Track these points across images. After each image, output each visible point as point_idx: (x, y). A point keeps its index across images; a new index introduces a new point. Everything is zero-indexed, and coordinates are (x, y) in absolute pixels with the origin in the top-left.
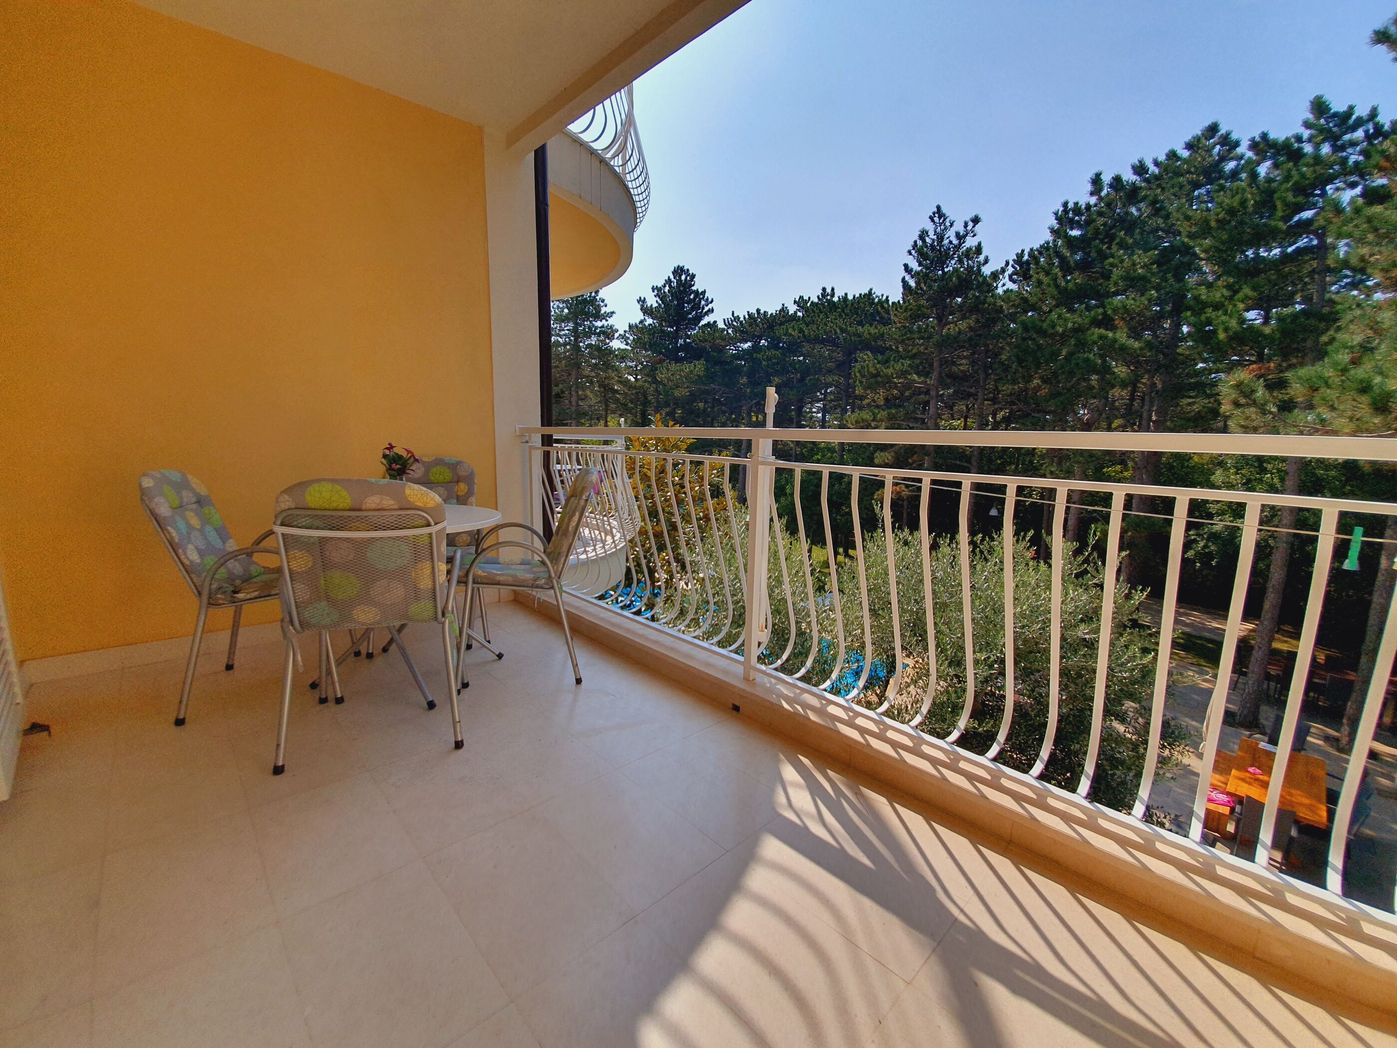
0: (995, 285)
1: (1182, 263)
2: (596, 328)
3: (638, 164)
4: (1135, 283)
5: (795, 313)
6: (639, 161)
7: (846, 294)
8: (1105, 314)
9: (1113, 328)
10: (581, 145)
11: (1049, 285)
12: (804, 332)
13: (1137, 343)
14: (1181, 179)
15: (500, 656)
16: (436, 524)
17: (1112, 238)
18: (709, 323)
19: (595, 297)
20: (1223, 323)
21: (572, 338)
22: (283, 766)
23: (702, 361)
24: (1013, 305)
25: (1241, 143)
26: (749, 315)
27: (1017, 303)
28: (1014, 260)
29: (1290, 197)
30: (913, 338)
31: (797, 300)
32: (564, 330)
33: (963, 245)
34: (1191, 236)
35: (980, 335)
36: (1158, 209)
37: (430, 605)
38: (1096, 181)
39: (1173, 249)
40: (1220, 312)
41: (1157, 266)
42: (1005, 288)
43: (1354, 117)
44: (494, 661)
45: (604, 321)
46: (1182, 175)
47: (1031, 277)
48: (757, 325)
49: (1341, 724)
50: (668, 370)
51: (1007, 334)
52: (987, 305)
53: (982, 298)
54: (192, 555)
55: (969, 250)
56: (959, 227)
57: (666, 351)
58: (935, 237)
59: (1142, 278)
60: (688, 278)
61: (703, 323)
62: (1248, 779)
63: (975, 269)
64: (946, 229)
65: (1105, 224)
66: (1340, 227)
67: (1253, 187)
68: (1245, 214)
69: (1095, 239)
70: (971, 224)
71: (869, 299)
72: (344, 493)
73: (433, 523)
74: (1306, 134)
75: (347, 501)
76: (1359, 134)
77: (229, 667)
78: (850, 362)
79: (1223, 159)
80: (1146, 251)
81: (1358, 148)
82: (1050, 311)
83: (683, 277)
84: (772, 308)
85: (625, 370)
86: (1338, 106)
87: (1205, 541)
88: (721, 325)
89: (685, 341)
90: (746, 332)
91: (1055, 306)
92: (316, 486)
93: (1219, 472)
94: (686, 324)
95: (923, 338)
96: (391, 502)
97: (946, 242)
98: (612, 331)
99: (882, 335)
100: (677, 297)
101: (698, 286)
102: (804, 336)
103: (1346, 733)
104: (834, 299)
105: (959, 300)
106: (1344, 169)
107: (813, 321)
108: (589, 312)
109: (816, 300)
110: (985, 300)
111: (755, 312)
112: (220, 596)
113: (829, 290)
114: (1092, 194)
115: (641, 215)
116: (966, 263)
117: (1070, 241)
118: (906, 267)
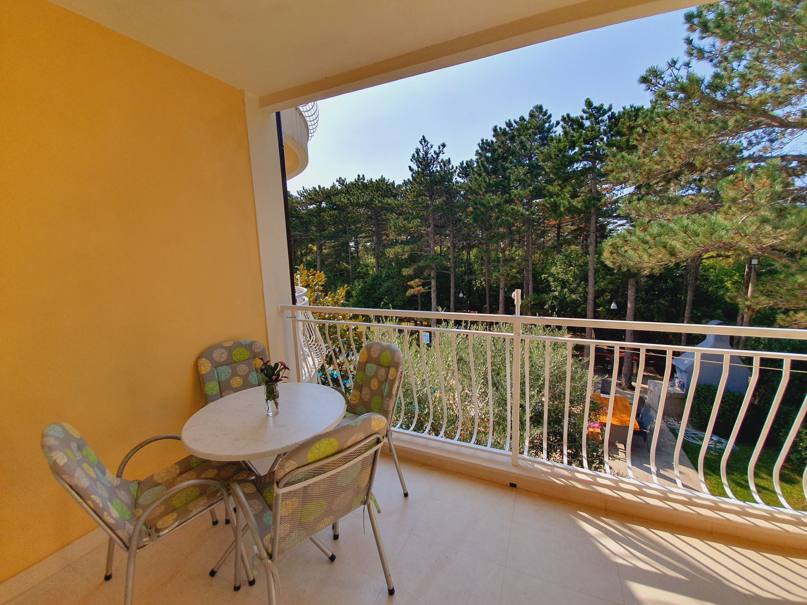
0: (452, 178)
5: (341, 188)
7: (371, 179)
8: (511, 197)
9: (516, 205)
11: (481, 181)
12: (351, 200)
13: (527, 212)
14: (530, 131)
26: (314, 189)
28: (459, 166)
31: (339, 180)
33: (439, 158)
38: (495, 130)
42: (456, 180)
43: (603, 109)
46: (529, 129)
47: (469, 175)
48: (319, 195)
52: (449, 189)
55: (443, 160)
56: (436, 148)
58: (424, 153)
63: (447, 171)
64: (429, 148)
65: (502, 152)
69: (498, 159)
70: (441, 147)
72: (335, 442)
74: (585, 116)
75: (336, 447)
76: (606, 117)
84: (328, 186)
86: (596, 104)
88: (296, 195)
90: (313, 199)
91: (486, 192)
95: (424, 207)
96: (362, 435)
97: (430, 156)
99: (402, 204)
104: (365, 182)
110: (449, 186)
111: (317, 187)
113: (361, 176)
114: (494, 136)
116: (443, 168)
117: (487, 158)
118: (410, 167)
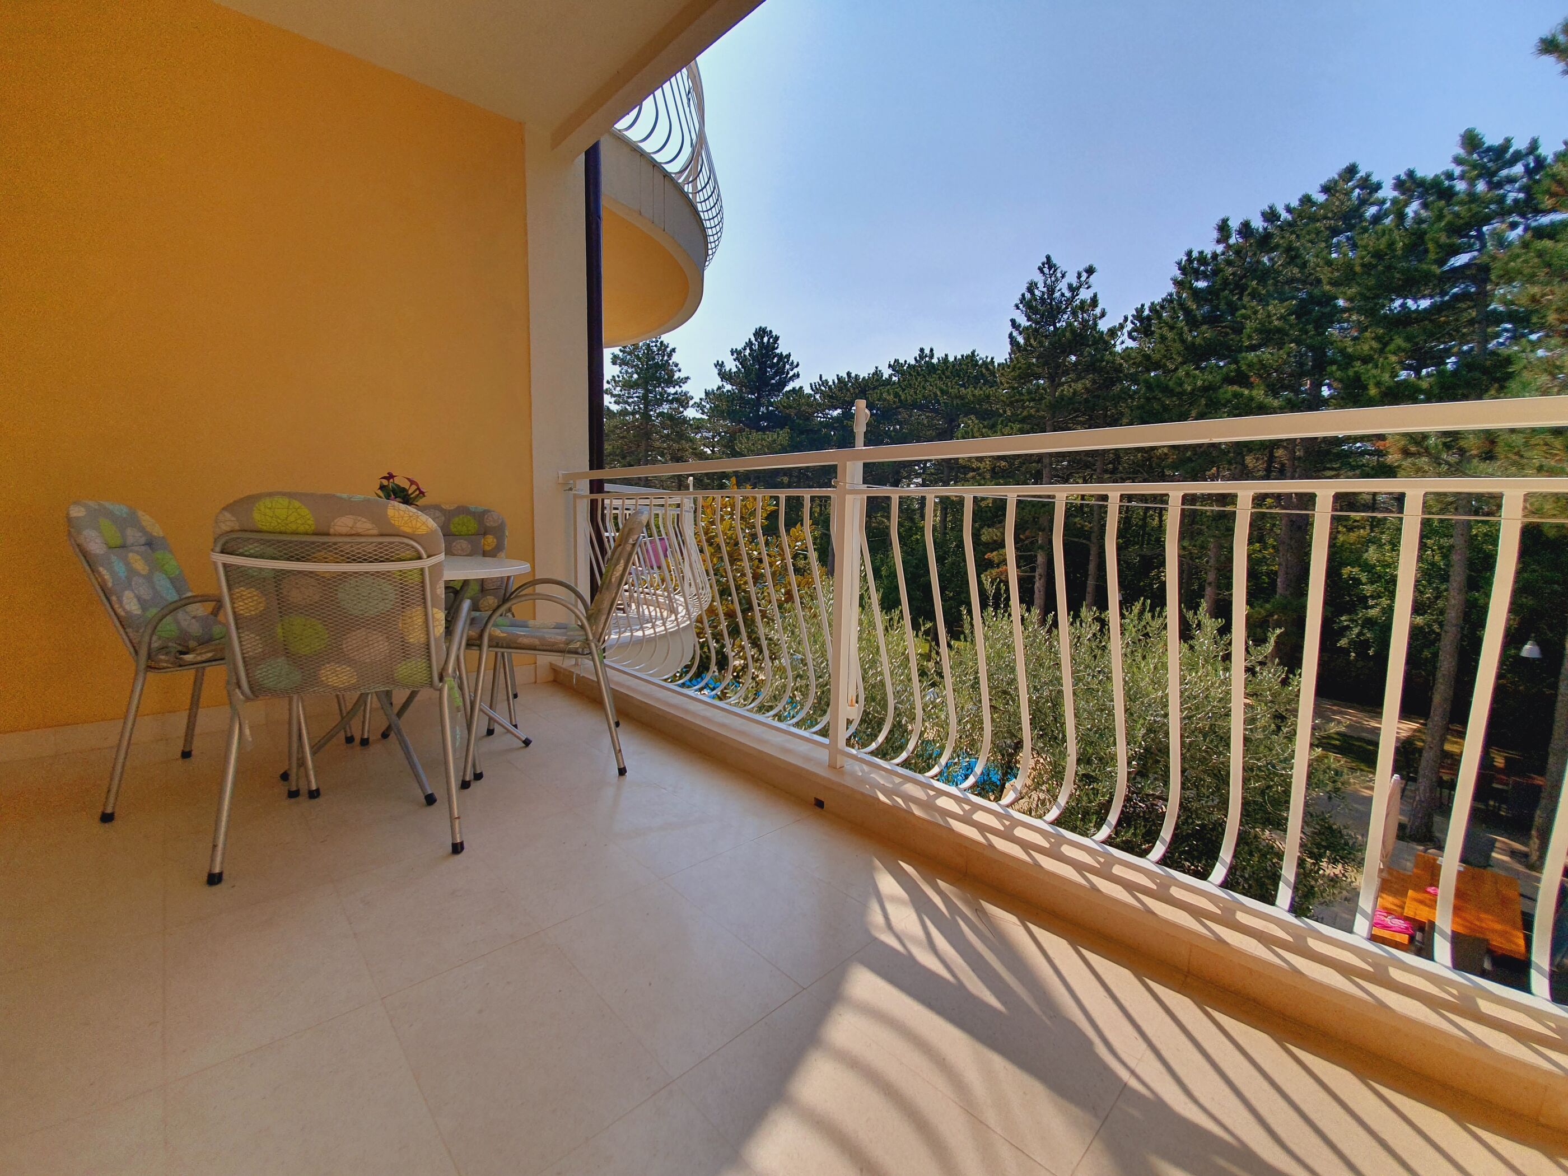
0: (1113, 342)
1: (1323, 314)
2: (669, 395)
3: (708, 182)
4: (1270, 336)
5: (890, 376)
6: (709, 179)
7: (946, 355)
8: (1238, 370)
9: (1250, 386)
10: (642, 155)
11: (1174, 341)
12: (900, 396)
13: (1276, 401)
14: (1318, 224)
15: (527, 743)
16: (429, 557)
17: (1242, 289)
18: (794, 388)
19: (667, 361)
20: (1375, 377)
21: (642, 406)
22: (220, 874)
23: (787, 429)
24: (1134, 363)
25: (1383, 185)
26: (838, 379)
27: (1138, 360)
28: (1133, 316)
29: (1443, 239)
30: (1023, 400)
31: (892, 363)
32: (632, 397)
33: (1077, 298)
34: (1334, 283)
35: (1098, 397)
36: (1293, 256)
37: (422, 664)
38: (1223, 228)
39: (1312, 299)
40: (1371, 365)
41: (1297, 318)
42: (1124, 346)
43: (1511, 150)
44: (521, 748)
45: (677, 387)
46: (1318, 220)
47: (1153, 333)
48: (848, 390)
49: (1530, 837)
50: (748, 438)
51: (1129, 395)
52: (1104, 363)
53: (1098, 356)
54: (131, 605)
55: (1083, 302)
56: (1071, 278)
57: (746, 420)
58: (1045, 290)
59: (1278, 330)
60: (771, 340)
61: (787, 388)
62: (1428, 902)
63: (1091, 323)
64: (1057, 280)
65: (1234, 274)
66: (1507, 263)
67: (1400, 229)
68: (1394, 257)
69: (1224, 290)
70: (1084, 275)
71: (972, 360)
72: (305, 511)
73: (425, 556)
74: (1457, 171)
75: (310, 522)
76: (1518, 169)
77: (186, 755)
78: (953, 428)
79: (1363, 202)
80: (1282, 301)
81: (1517, 185)
82: (1176, 369)
83: (765, 340)
84: (864, 372)
85: (700, 441)
86: (1492, 139)
87: (1359, 628)
88: (807, 390)
89: (767, 409)
90: (836, 398)
91: (1181, 363)
92: (268, 502)
93: (1372, 549)
94: (769, 391)
95: (1033, 400)
96: (369, 526)
97: (1057, 295)
98: (687, 398)
99: (988, 397)
100: (758, 361)
101: (782, 349)
102: (900, 401)
103: (1536, 847)
104: (933, 361)
105: (1073, 358)
106: (1502, 208)
107: (910, 385)
108: (660, 377)
109: (913, 362)
110: (1102, 357)
111: (845, 376)
112: (163, 657)
113: (927, 351)
114: (1218, 242)
115: (713, 245)
116: (1080, 316)
117: (1196, 293)
118: (1013, 321)
